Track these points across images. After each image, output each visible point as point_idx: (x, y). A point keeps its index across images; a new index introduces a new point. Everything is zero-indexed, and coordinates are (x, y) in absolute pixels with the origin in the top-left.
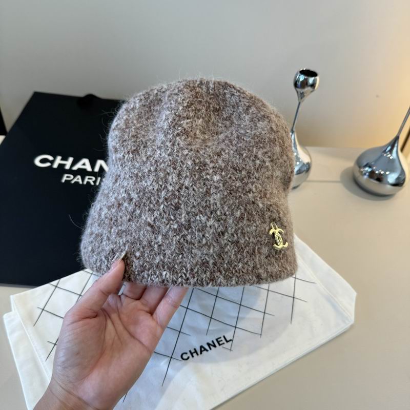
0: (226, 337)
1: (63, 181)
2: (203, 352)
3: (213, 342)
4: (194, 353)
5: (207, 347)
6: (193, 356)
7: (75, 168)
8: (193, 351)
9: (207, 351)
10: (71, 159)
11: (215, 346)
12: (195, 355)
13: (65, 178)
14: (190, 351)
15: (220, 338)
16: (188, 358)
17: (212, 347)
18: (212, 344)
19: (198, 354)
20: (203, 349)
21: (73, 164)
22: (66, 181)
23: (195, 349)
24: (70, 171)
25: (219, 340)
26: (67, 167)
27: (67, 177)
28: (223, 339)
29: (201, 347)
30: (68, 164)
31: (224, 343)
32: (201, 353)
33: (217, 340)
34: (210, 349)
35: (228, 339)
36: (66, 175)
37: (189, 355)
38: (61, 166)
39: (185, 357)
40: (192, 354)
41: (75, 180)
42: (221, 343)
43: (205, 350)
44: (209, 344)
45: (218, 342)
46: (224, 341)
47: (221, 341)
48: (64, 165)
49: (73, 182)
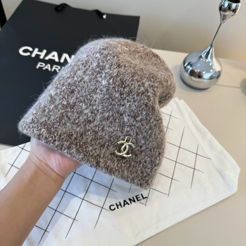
0: (143, 195)
1: (38, 67)
2: (126, 205)
3: (133, 198)
4: (119, 205)
5: (129, 202)
6: (118, 208)
7: (47, 58)
8: (118, 204)
9: (129, 204)
10: (45, 51)
11: (134, 201)
12: (119, 207)
13: (39, 66)
14: (116, 204)
15: (139, 195)
16: (115, 209)
17: (132, 202)
18: (132, 199)
19: (122, 207)
20: (125, 203)
21: (46, 55)
22: (39, 67)
23: (120, 203)
24: (43, 61)
25: (138, 197)
26: (42, 57)
27: (41, 65)
28: (140, 196)
29: (125, 201)
30: (42, 54)
31: (141, 200)
32: (124, 206)
33: (136, 196)
34: (131, 203)
35: (144, 197)
36: (40, 63)
37: (115, 206)
38: (38, 56)
39: (112, 208)
40: (117, 206)
41: (46, 67)
42: (139, 199)
43: (127, 203)
44: (130, 200)
45: (137, 198)
46: (141, 198)
47: (139, 197)
48: (39, 55)
49: (44, 69)
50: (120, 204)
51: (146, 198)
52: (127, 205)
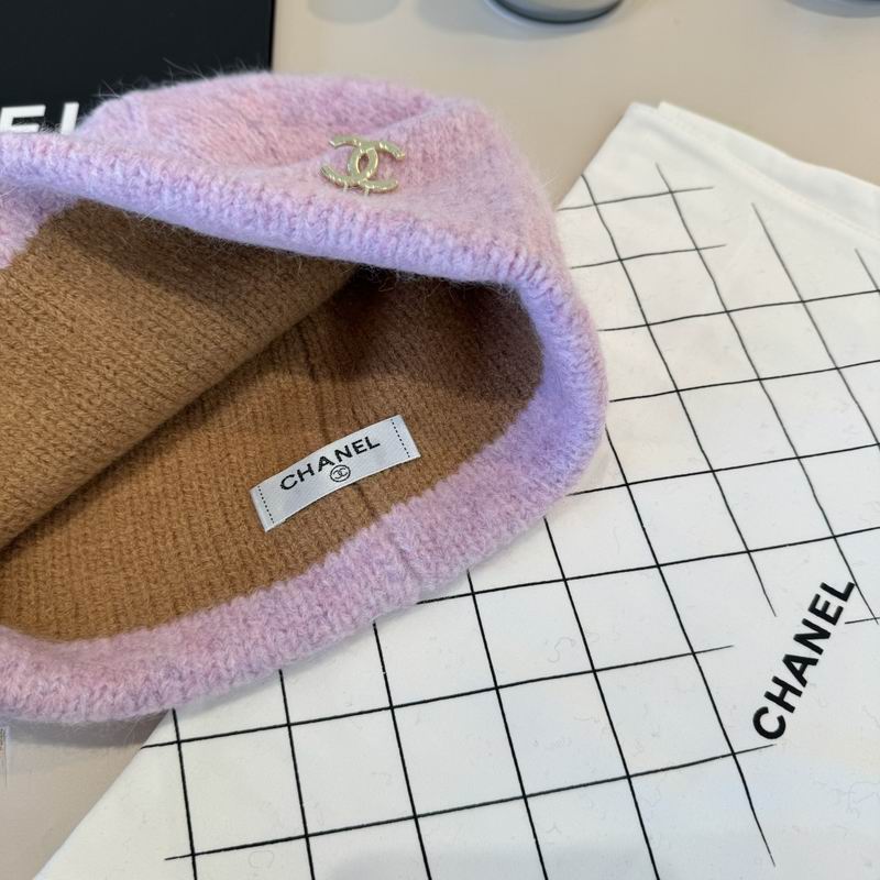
50: (786, 687)
51: (850, 587)
52: (810, 668)
